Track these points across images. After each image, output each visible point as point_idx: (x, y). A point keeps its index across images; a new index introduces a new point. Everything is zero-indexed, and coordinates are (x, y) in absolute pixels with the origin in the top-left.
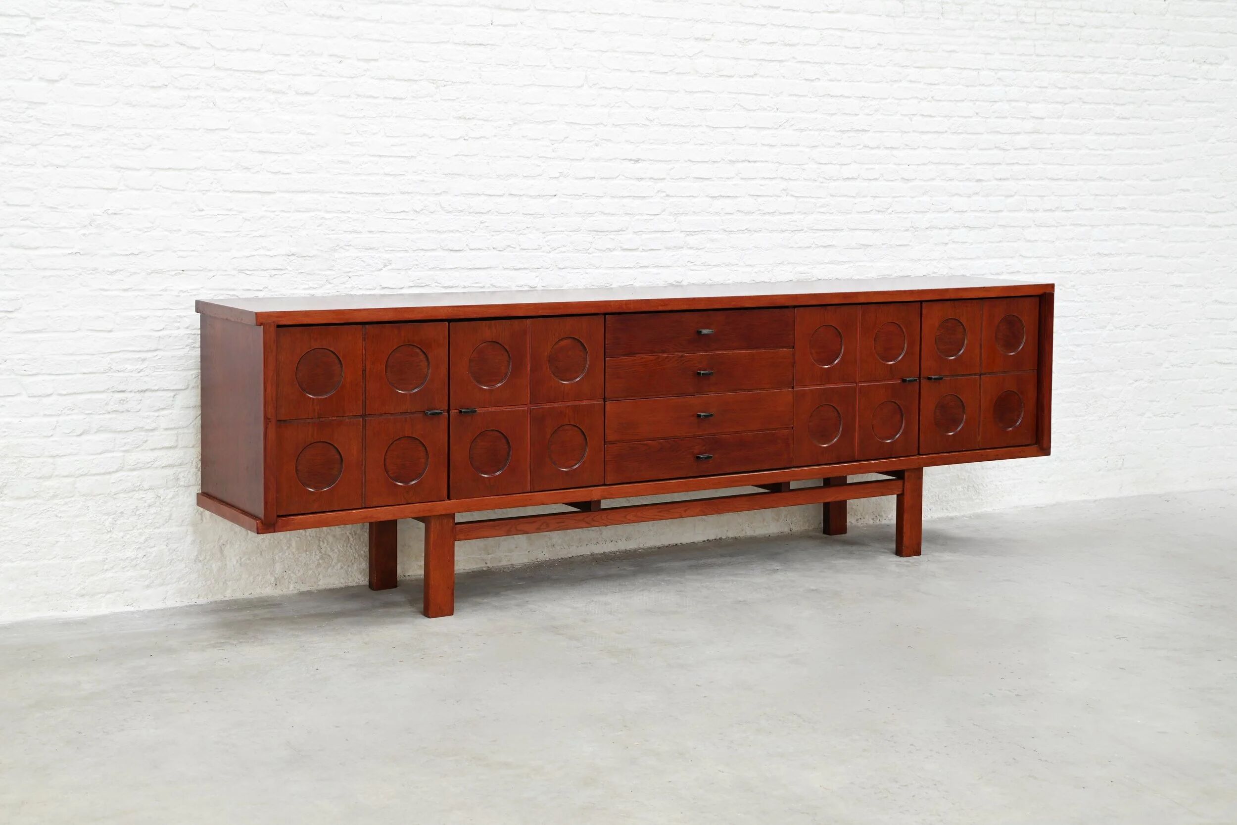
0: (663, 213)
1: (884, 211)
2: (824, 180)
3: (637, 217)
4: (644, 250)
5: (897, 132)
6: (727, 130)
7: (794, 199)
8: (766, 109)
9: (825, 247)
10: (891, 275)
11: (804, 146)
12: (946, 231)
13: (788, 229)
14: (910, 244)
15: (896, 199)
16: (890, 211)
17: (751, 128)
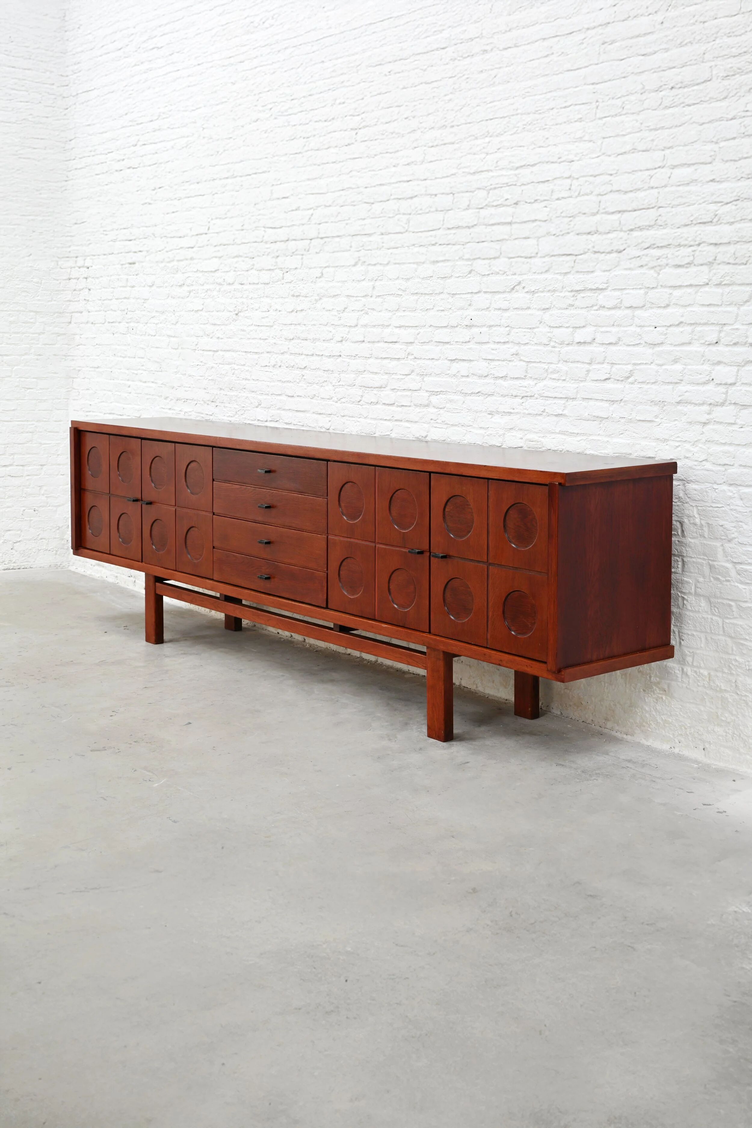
0: (413, 373)
1: (622, 381)
2: (556, 345)
3: (393, 376)
4: (398, 406)
5: (640, 288)
6: (463, 296)
7: (524, 363)
8: (498, 273)
9: (556, 415)
10: (630, 454)
11: (535, 309)
12: (706, 408)
13: (518, 394)
14: (656, 420)
15: (638, 367)
16: (631, 380)
17: (485, 292)
